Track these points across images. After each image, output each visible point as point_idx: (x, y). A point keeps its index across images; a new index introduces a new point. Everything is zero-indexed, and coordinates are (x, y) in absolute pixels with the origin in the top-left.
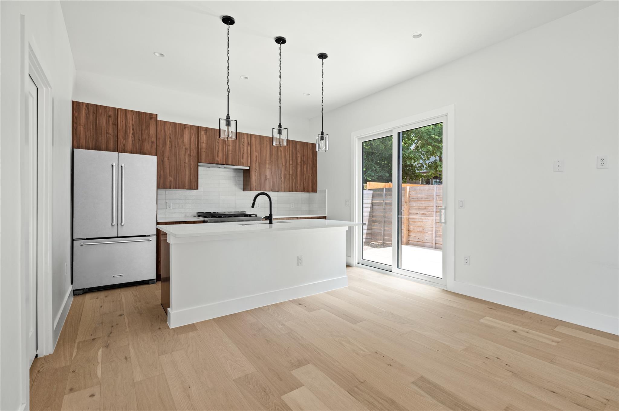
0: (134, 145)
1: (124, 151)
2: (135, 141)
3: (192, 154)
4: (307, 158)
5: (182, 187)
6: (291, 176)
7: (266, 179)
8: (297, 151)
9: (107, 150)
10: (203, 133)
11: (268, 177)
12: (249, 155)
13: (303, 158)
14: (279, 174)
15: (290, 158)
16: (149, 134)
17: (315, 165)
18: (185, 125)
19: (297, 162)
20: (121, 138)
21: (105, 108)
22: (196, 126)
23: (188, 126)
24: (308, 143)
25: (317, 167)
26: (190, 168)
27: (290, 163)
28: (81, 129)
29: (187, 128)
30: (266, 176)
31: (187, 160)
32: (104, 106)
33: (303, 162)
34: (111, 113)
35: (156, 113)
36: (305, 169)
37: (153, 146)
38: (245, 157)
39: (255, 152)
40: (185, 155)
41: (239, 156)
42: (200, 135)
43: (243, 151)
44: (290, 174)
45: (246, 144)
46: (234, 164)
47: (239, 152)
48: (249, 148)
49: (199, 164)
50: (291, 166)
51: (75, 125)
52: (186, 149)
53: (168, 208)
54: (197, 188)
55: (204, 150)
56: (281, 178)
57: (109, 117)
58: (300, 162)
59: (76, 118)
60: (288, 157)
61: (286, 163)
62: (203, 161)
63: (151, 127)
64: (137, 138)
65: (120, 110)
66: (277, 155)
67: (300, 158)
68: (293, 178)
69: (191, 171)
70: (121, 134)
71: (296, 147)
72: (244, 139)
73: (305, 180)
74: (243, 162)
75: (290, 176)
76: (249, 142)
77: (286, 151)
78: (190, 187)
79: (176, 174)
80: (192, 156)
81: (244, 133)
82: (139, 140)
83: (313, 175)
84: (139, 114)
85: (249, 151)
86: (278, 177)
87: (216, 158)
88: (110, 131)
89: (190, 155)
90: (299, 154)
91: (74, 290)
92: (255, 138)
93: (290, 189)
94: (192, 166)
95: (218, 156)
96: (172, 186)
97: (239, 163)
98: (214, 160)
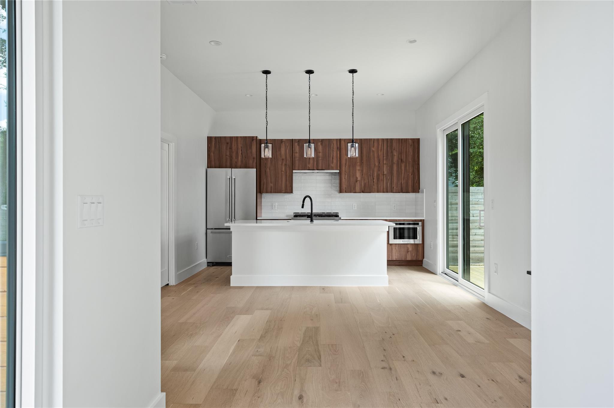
0: (242, 161)
1: (236, 167)
2: (243, 159)
3: (287, 164)
4: (406, 155)
5: (280, 192)
6: (386, 176)
7: (357, 181)
8: (393, 149)
9: (226, 167)
10: (296, 144)
11: (359, 179)
12: (339, 159)
13: (400, 156)
14: (371, 175)
15: (384, 158)
16: (251, 153)
17: (417, 162)
18: (282, 140)
19: (392, 161)
20: (234, 158)
21: (225, 137)
22: (291, 139)
23: (284, 140)
24: (407, 139)
25: (419, 164)
26: (286, 176)
27: (384, 163)
28: (212, 154)
29: (283, 142)
30: (357, 178)
31: (283, 169)
32: (224, 137)
33: (400, 161)
34: (228, 141)
35: (256, 136)
36: (403, 168)
37: (254, 161)
38: (335, 161)
39: (344, 155)
40: (282, 165)
41: (328, 161)
42: (294, 147)
43: (333, 156)
44: (384, 175)
45: (335, 150)
46: (324, 169)
47: (328, 157)
48: (338, 153)
49: (294, 171)
50: (385, 166)
51: (209, 153)
52: (283, 160)
53: (274, 209)
54: (291, 192)
55: (297, 159)
56: (374, 179)
57: (227, 143)
58: (396, 160)
59: (210, 148)
60: (381, 157)
61: (379, 163)
62: (297, 168)
63: (253, 147)
64: (244, 156)
65: (233, 137)
66: (369, 156)
67: (396, 156)
68: (388, 178)
69: (286, 177)
70: (234, 155)
71: (392, 146)
72: (334, 144)
73: (404, 180)
74: (333, 166)
75: (384, 176)
76: (339, 146)
77: (379, 152)
78: (286, 191)
79: (276, 180)
80: (287, 165)
81: (333, 139)
82: (245, 157)
83: (413, 173)
84: (245, 138)
85: (339, 155)
86: (370, 178)
87: (308, 165)
88: (228, 154)
89: (286, 165)
90: (395, 152)
91: (208, 263)
92: (345, 142)
93: (384, 190)
94: (287, 173)
95: (309, 163)
96: (272, 191)
97: (329, 167)
98: (306, 167)
